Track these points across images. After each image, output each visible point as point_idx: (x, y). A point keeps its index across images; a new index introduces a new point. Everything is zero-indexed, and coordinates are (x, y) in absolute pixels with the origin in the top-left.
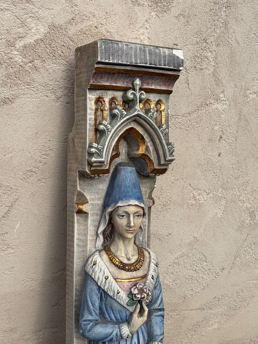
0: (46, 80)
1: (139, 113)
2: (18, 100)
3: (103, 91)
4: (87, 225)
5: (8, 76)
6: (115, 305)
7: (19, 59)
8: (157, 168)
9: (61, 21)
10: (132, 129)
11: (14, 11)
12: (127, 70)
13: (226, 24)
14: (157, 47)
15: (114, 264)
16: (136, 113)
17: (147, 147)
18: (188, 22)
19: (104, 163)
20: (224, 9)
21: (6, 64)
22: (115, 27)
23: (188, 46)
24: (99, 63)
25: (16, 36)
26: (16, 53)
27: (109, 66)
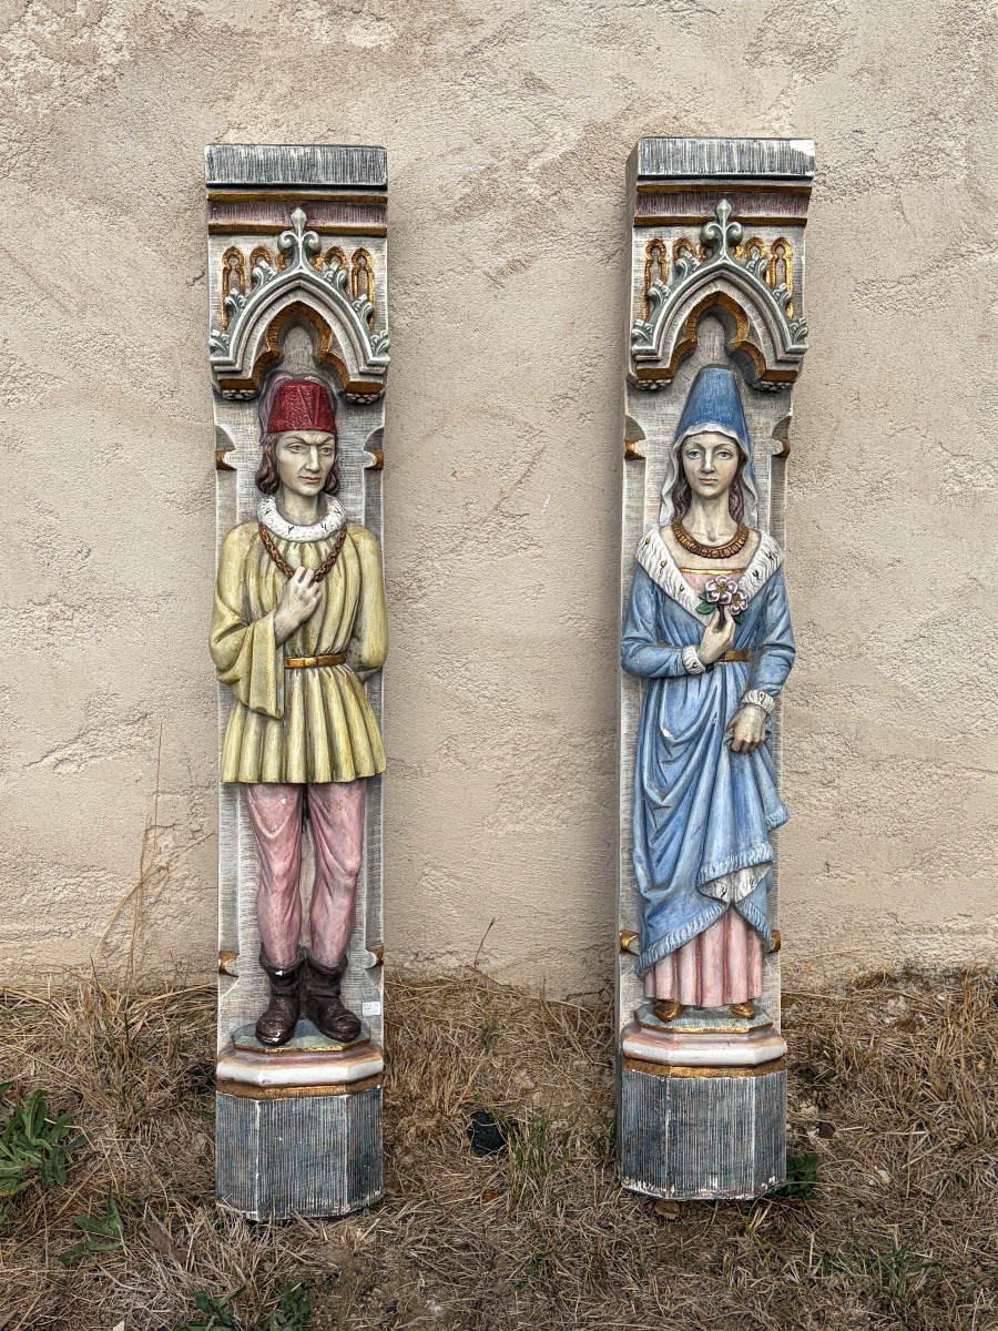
0: (585, 224)
1: (725, 261)
2: (536, 264)
3: (663, 229)
4: (643, 479)
5: (518, 222)
6: (678, 612)
7: (534, 191)
8: (774, 368)
9: (604, 115)
10: (718, 294)
11: (523, 109)
12: (697, 187)
14: (755, 139)
15: (682, 545)
16: (719, 263)
17: (752, 328)
18: (882, 82)
19: (656, 354)
20: (976, 42)
21: (512, 201)
22: (715, 113)
23: (891, 132)
24: (642, 178)
25: (528, 151)
26: (529, 179)
27: (662, 183)
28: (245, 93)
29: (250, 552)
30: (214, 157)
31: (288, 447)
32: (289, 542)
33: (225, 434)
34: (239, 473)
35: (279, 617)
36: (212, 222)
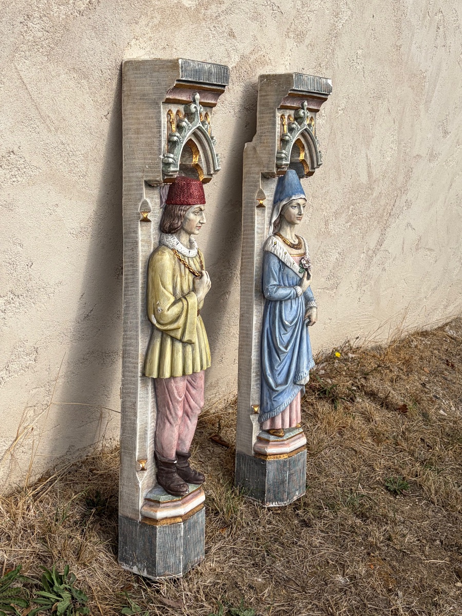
1: (307, 127)
3: (285, 110)
4: (264, 216)
6: (291, 272)
8: (310, 170)
9: (247, 52)
10: (298, 139)
11: (226, 45)
12: (303, 95)
13: (333, 51)
15: (287, 244)
16: (305, 128)
17: (306, 154)
18: (313, 50)
24: (293, 90)
28: (143, 21)
29: (175, 264)
30: (183, 65)
31: (194, 212)
32: (188, 258)
33: (147, 203)
34: (152, 223)
35: (199, 296)
36: (167, 97)
